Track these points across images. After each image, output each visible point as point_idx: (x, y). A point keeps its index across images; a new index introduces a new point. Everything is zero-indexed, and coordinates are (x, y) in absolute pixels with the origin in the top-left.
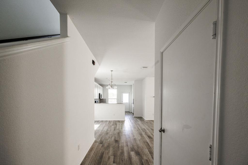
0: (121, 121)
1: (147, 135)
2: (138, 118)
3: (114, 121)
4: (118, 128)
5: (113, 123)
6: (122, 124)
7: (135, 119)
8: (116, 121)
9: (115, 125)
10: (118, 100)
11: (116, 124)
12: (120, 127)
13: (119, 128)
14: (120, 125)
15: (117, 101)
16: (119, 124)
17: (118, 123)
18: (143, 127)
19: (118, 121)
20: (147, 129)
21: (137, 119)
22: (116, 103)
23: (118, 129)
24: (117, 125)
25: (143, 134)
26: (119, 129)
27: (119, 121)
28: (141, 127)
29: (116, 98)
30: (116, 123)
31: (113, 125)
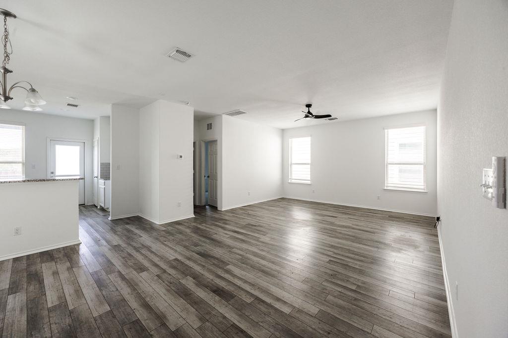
0: (58, 250)
1: (206, 287)
2: (128, 221)
3: (16, 260)
4: (51, 298)
5: (14, 271)
6: (70, 269)
7: (119, 229)
8: (28, 256)
9: (29, 283)
10: (28, 164)
11: (36, 278)
12: (68, 290)
13: (62, 298)
14: (64, 275)
15: (26, 171)
16: (56, 273)
17: (46, 270)
18: (171, 255)
19: (41, 253)
20: (189, 259)
21: (128, 226)
22: (21, 177)
23: (60, 306)
24: (41, 282)
25: (189, 283)
26: (62, 305)
27: (48, 256)
28: (162, 258)
29: (21, 160)
30: (33, 268)
31: (14, 288)
